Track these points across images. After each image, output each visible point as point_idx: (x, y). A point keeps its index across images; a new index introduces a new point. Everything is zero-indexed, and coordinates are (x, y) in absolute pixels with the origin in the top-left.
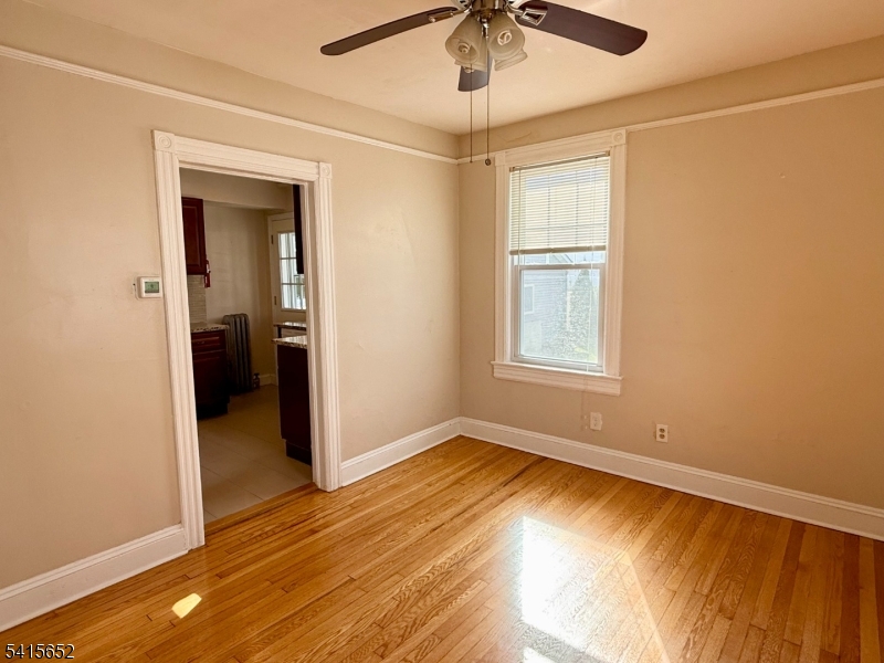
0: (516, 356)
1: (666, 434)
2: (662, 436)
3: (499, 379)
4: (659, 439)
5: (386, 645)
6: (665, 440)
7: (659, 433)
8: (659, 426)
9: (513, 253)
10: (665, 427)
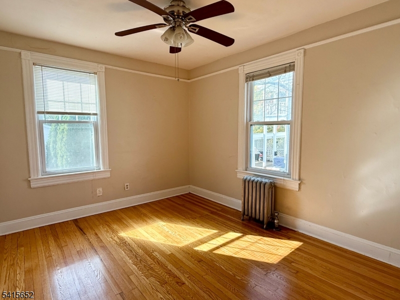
0: (44, 172)
1: (128, 187)
2: (127, 188)
3: (34, 188)
4: (126, 189)
5: (177, 283)
6: (128, 189)
7: (126, 187)
8: (126, 185)
9: (39, 113)
10: (128, 184)
